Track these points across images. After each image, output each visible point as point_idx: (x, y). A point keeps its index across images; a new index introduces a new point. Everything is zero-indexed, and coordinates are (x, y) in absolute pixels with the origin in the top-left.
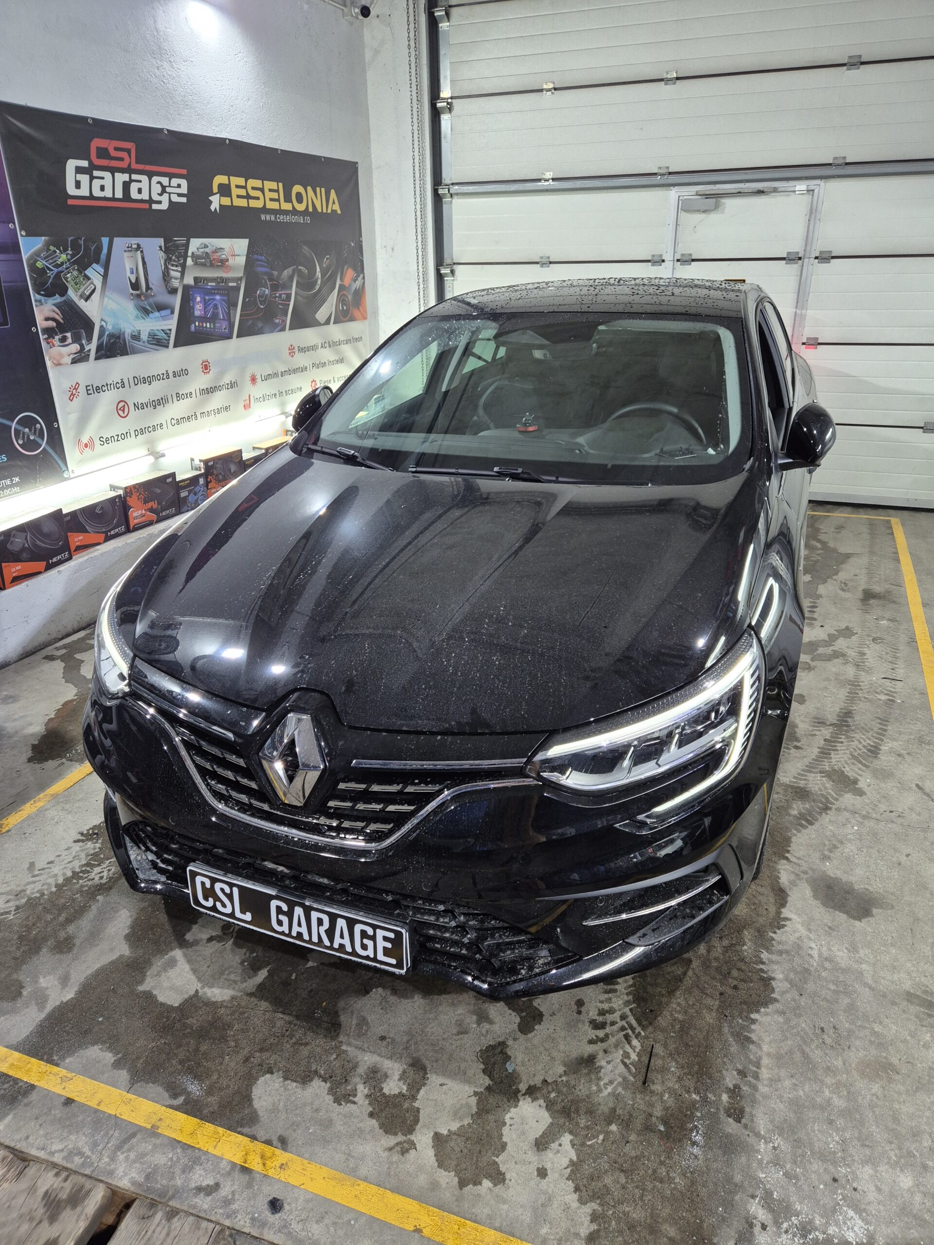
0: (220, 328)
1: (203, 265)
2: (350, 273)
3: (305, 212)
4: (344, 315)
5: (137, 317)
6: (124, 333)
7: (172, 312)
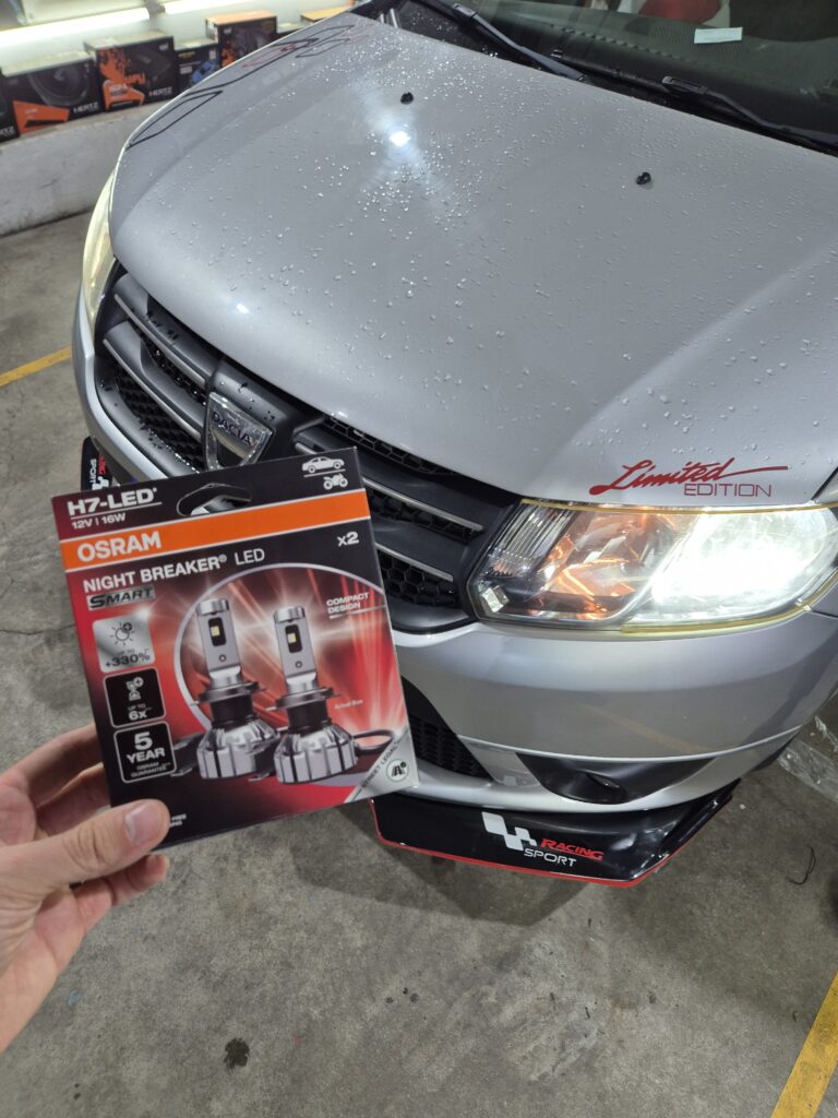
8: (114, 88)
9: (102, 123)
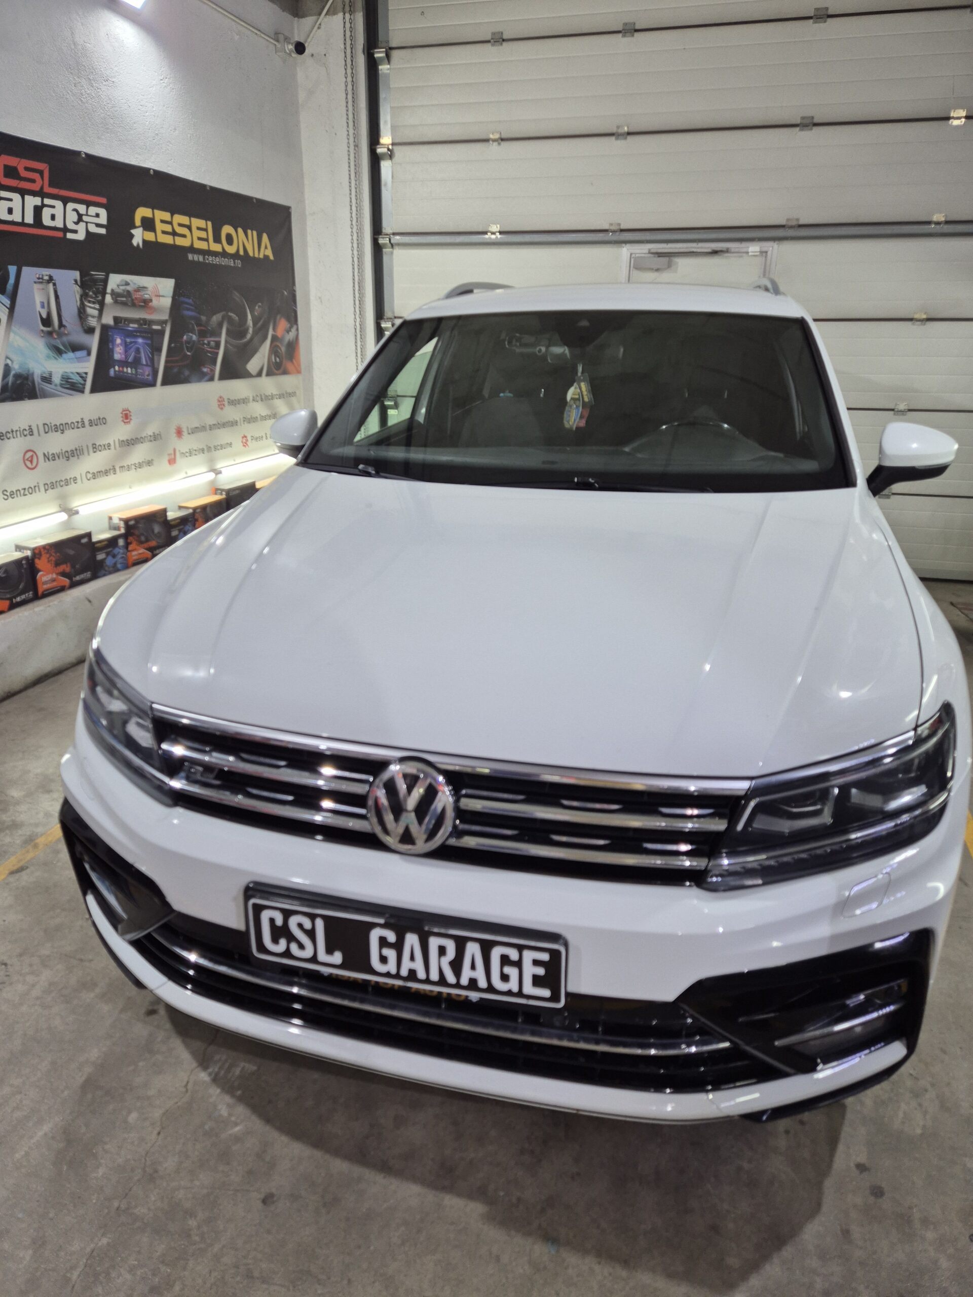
0: (143, 374)
1: (124, 304)
2: (283, 324)
3: (236, 256)
4: (277, 368)
5: (48, 357)
6: (33, 374)
7: (89, 354)
8: (45, 578)
9: (42, 608)
